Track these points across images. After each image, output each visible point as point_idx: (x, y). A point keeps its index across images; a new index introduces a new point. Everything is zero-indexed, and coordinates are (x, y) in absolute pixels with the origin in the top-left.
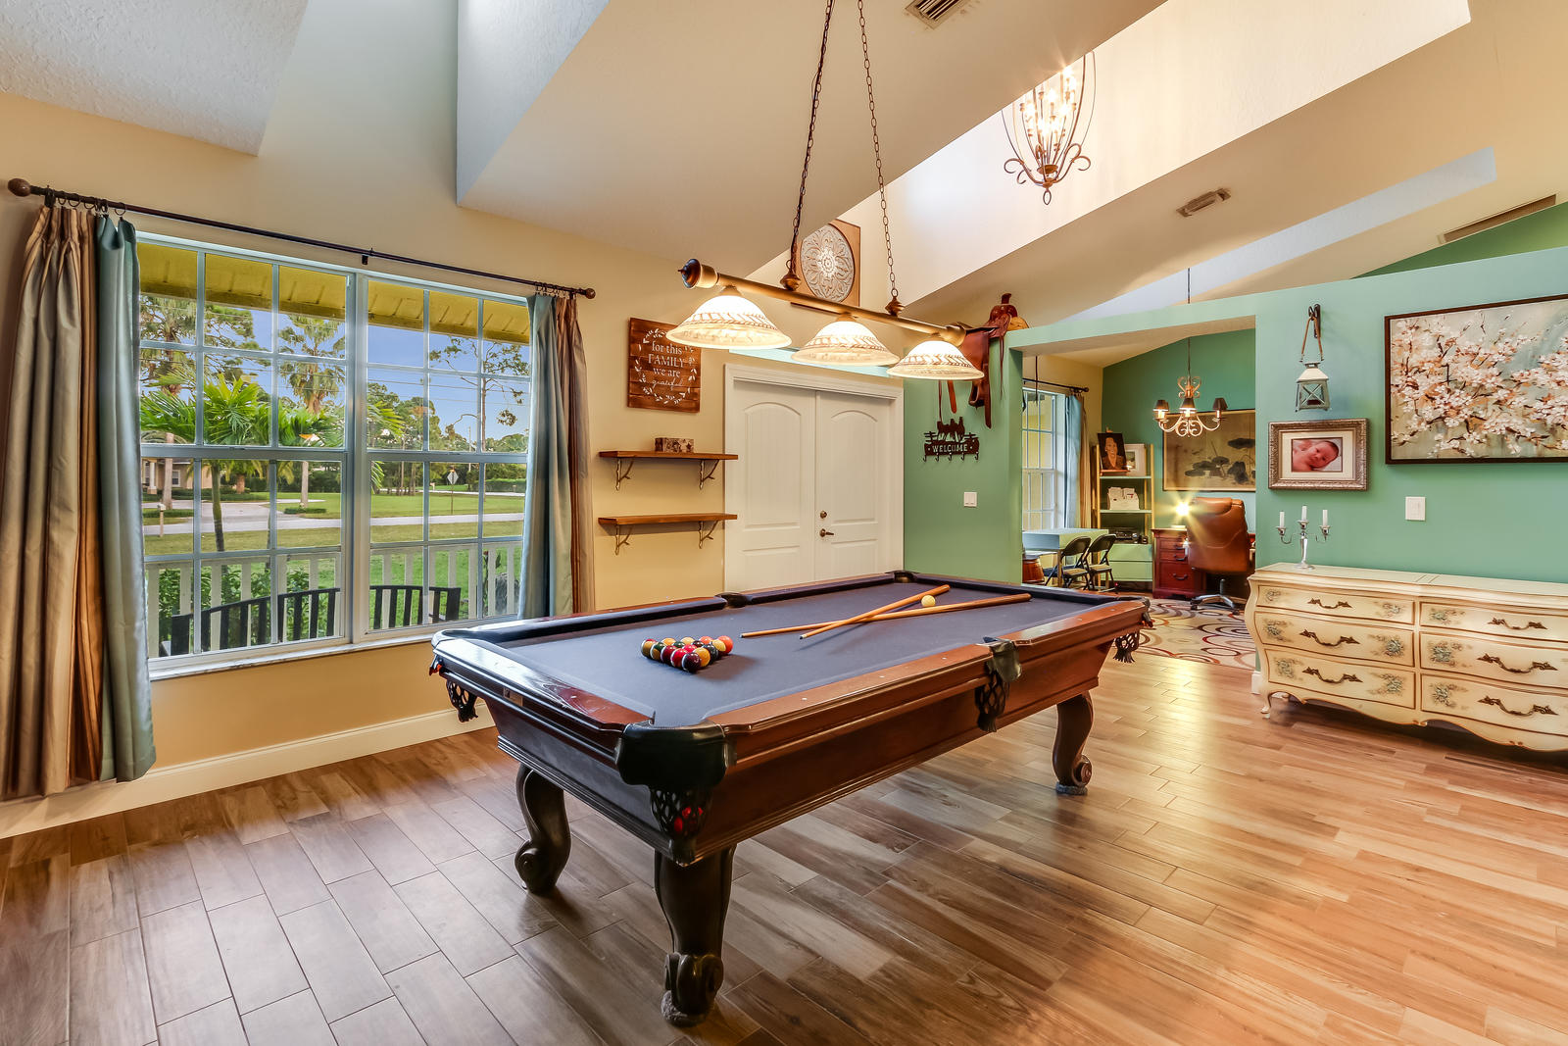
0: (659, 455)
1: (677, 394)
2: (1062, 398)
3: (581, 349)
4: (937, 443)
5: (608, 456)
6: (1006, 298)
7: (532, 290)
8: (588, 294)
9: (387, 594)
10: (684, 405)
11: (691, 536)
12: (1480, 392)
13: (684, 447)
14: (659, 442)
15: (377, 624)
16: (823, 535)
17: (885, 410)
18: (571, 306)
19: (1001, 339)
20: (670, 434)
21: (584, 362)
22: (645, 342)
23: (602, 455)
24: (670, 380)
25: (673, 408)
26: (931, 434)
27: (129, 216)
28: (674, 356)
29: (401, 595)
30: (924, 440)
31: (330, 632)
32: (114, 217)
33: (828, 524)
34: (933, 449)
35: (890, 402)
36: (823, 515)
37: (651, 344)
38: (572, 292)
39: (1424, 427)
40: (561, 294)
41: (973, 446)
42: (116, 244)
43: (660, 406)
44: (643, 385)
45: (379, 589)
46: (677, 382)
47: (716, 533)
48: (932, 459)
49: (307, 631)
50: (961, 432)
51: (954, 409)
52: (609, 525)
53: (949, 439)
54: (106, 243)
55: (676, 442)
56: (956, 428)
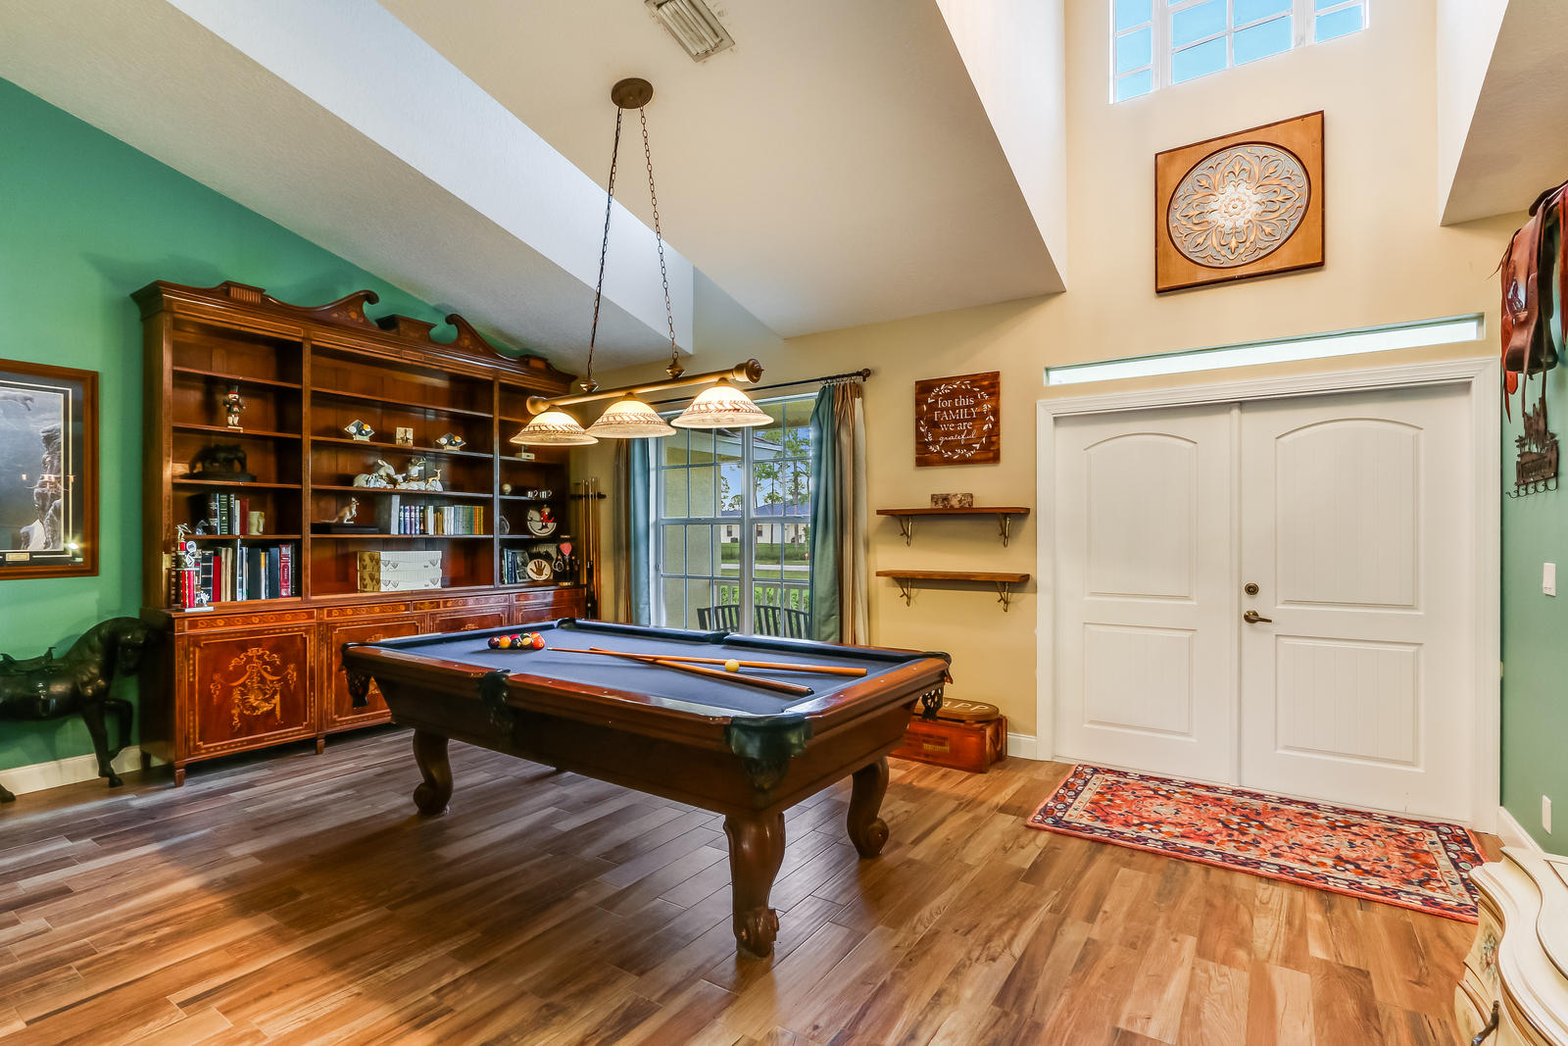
1: (969, 447)
8: (863, 373)
10: (978, 457)
13: (954, 502)
16: (1249, 619)
22: (930, 401)
23: (881, 513)
24: (962, 432)
25: (964, 461)
26: (1521, 439)
28: (964, 407)
30: (1517, 454)
36: (1252, 590)
37: (937, 401)
38: (851, 376)
41: (1555, 461)
43: (949, 462)
44: (930, 443)
46: (969, 432)
47: (1023, 598)
50: (1545, 434)
53: (1535, 447)
55: (945, 498)
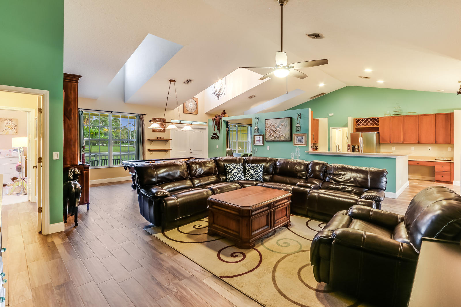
0: (158, 139)
1: (161, 129)
2: (249, 126)
3: (144, 123)
4: (213, 137)
5: (149, 140)
6: (224, 111)
7: (136, 115)
8: (145, 115)
9: (115, 160)
10: (163, 131)
11: (165, 152)
12: (274, 131)
13: (162, 138)
14: (158, 137)
15: (113, 164)
16: (191, 153)
17: (204, 130)
18: (143, 117)
19: (221, 119)
20: (159, 136)
21: (144, 125)
23: (148, 139)
25: (160, 132)
26: (212, 135)
27: (83, 110)
29: (117, 160)
30: (211, 136)
31: (106, 165)
32: (80, 110)
33: (191, 151)
34: (213, 138)
35: (205, 129)
36: (191, 149)
38: (143, 114)
39: (269, 136)
40: (141, 115)
41: (218, 137)
42: (81, 114)
43: (158, 132)
45: (113, 160)
47: (168, 152)
48: (212, 139)
49: (103, 165)
50: (216, 135)
51: (215, 131)
52: (149, 150)
53: (215, 136)
54: (80, 114)
55: (160, 137)
56: (215, 134)
